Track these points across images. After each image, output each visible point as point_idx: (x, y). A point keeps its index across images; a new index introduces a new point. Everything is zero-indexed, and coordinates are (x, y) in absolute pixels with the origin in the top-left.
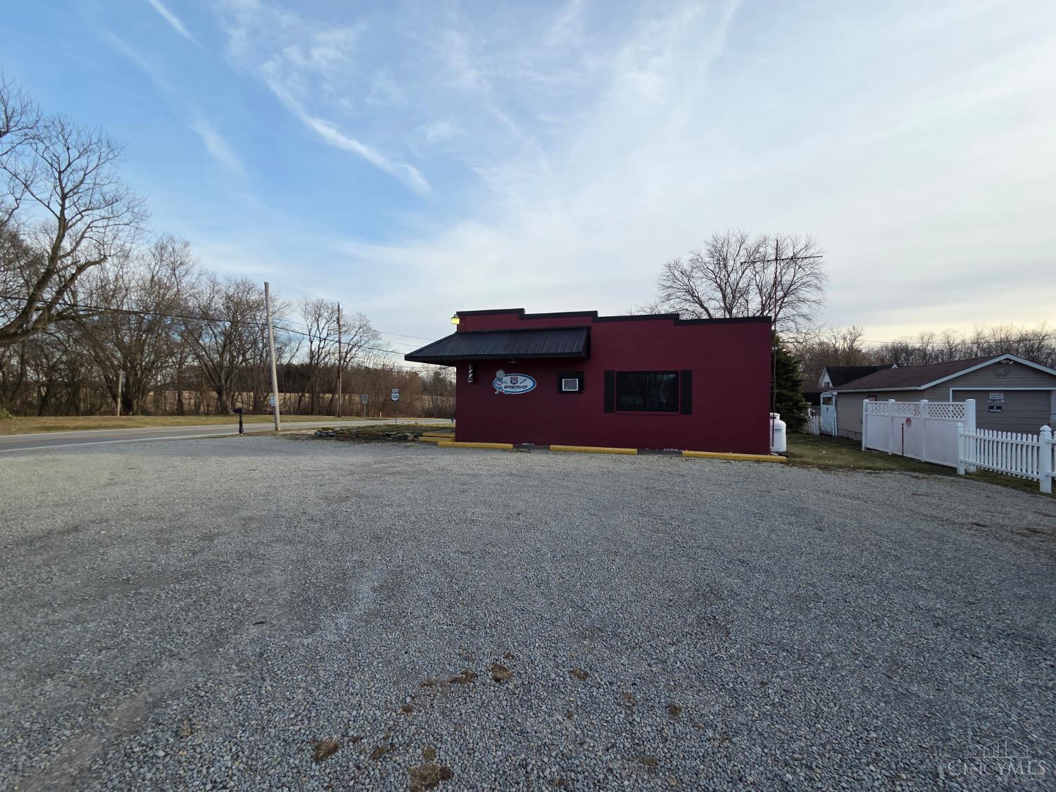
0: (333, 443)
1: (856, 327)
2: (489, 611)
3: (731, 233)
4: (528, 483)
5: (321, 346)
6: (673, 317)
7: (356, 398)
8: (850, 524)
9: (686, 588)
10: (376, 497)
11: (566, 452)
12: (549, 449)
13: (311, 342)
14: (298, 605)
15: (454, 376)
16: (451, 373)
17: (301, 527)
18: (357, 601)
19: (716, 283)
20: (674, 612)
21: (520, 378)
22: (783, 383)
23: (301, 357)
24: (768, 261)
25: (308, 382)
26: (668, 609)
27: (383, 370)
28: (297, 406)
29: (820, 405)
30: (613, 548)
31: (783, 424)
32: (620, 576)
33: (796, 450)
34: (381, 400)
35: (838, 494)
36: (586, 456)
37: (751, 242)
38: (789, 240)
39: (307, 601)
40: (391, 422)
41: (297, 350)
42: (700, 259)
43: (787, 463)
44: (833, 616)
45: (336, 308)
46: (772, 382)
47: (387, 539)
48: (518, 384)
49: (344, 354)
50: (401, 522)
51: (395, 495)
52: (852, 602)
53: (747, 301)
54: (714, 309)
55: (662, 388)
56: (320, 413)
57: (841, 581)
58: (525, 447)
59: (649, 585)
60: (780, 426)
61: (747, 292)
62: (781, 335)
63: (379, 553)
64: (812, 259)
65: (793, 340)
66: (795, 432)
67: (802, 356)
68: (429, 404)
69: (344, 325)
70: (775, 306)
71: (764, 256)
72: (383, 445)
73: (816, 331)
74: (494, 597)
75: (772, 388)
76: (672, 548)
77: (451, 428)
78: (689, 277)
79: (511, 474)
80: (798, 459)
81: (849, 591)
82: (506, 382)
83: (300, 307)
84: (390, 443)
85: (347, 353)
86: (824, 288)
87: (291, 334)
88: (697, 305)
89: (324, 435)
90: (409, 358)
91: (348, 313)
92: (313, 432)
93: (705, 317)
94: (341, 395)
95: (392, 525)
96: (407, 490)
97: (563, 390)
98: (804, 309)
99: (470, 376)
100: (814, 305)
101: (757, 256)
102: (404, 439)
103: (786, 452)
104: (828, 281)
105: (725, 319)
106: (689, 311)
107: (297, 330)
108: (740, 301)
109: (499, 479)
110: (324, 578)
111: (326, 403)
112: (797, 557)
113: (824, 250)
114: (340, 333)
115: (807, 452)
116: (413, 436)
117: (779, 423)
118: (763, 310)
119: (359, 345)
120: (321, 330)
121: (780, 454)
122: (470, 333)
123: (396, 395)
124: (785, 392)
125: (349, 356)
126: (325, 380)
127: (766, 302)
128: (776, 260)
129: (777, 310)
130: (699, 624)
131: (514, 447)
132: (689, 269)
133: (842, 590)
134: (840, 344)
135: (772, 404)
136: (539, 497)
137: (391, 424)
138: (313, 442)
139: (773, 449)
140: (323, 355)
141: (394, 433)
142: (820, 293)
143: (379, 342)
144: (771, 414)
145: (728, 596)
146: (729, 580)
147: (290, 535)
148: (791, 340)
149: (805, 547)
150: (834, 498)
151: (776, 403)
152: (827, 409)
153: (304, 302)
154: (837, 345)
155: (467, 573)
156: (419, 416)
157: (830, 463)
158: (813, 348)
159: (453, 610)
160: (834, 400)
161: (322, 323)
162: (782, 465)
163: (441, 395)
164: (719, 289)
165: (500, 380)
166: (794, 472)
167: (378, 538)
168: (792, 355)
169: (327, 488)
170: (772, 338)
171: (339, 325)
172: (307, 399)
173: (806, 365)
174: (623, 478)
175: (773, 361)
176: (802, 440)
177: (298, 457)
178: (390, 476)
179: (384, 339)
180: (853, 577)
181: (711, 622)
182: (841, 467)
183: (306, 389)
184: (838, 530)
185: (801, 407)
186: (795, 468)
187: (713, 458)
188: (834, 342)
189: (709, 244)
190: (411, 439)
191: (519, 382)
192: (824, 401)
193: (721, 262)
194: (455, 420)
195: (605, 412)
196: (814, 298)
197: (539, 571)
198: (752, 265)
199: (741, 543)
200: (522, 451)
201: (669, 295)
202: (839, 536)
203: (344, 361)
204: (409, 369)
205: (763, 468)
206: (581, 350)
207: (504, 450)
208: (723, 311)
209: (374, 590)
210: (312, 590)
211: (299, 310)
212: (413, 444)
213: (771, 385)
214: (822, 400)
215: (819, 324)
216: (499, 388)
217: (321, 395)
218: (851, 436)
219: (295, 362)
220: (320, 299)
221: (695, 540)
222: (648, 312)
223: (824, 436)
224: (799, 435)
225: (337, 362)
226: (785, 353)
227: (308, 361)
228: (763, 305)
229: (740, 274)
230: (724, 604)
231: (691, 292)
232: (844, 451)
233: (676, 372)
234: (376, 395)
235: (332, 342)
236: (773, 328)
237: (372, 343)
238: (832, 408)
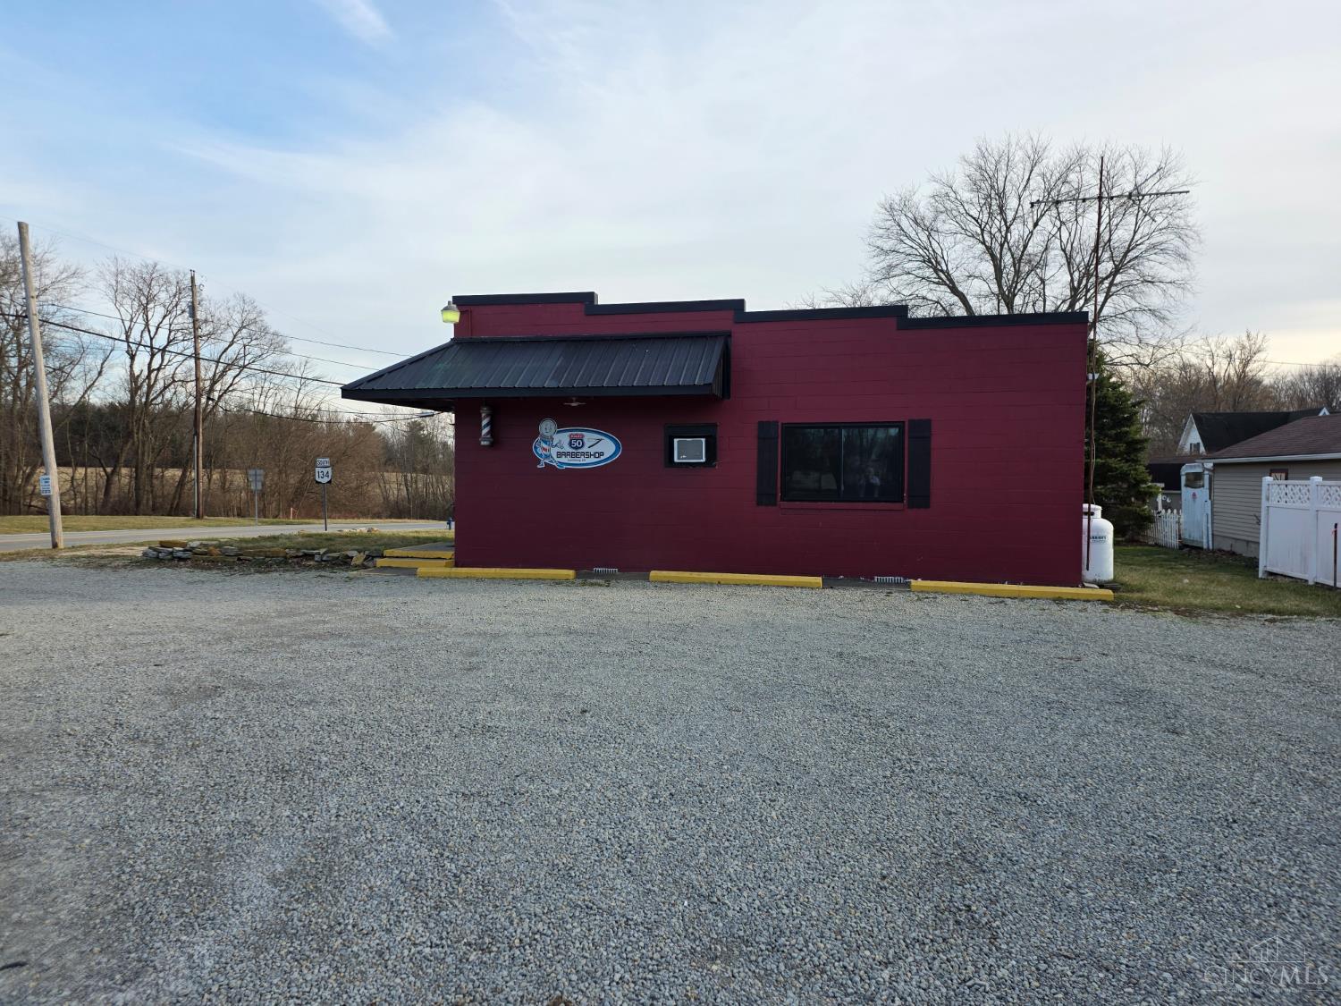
0: (184, 573)
1: (1253, 334)
2: (519, 914)
3: (1014, 141)
4: (604, 649)
5: (155, 365)
6: (897, 312)
7: (237, 478)
8: (1232, 719)
9: (915, 851)
10: (282, 686)
11: (679, 584)
12: (647, 579)
13: (132, 357)
14: (103, 921)
15: (451, 432)
16: (443, 426)
17: (111, 755)
18: (237, 907)
19: (983, 243)
20: (889, 901)
21: (590, 437)
22: (1109, 445)
23: (108, 389)
24: (1084, 200)
25: (126, 442)
26: (878, 895)
27: (295, 418)
28: (101, 496)
29: (1180, 489)
30: (771, 776)
31: (1107, 527)
32: (785, 831)
33: (1132, 577)
34: (292, 481)
35: (1210, 663)
36: (720, 592)
37: (1053, 160)
38: (1127, 159)
39: (126, 910)
40: (316, 527)
41: (100, 373)
42: (952, 194)
43: (1114, 604)
44: (1195, 898)
45: (187, 282)
46: (1088, 444)
47: (304, 772)
48: (585, 449)
49: (208, 383)
50: (334, 737)
51: (321, 681)
52: (1231, 871)
53: (1043, 281)
54: (979, 297)
55: (873, 457)
56: (155, 510)
57: (1211, 830)
58: (598, 575)
59: (842, 847)
60: (1102, 530)
61: (1042, 263)
62: (1107, 349)
63: (287, 803)
64: (1170, 198)
65: (1131, 360)
66: (1132, 541)
67: (1147, 391)
68: (399, 490)
69: (206, 321)
70: (1096, 292)
71: (1078, 190)
72: (297, 577)
73: (1175, 341)
74: (531, 883)
75: (1088, 455)
76: (888, 773)
77: (444, 540)
78: (930, 231)
79: (569, 632)
80: (1136, 595)
81: (1226, 849)
82: (559, 445)
83: (105, 279)
84: (313, 573)
85: (214, 382)
86: (1193, 256)
87: (86, 338)
88: (943, 288)
89: (164, 557)
90: (350, 392)
91: (213, 296)
92: (138, 552)
93: (960, 311)
94: (201, 469)
95: (316, 743)
96: (350, 668)
97: (676, 460)
98: (1154, 297)
99: (485, 431)
100: (1171, 289)
101: (1063, 190)
102: (345, 562)
103: (1114, 581)
104: (1201, 242)
105: (999, 317)
106: (928, 300)
107: (98, 329)
108: (1029, 281)
109: (544, 642)
110: (164, 860)
111: (169, 490)
112: (1129, 786)
113: (1195, 180)
114: (196, 337)
115: (1154, 581)
116: (363, 556)
117: (1101, 525)
118: (1074, 299)
119: (241, 363)
120: (153, 330)
121: (1102, 585)
122: (484, 342)
123: (325, 470)
124: (1113, 462)
125: (218, 387)
126: (164, 439)
127: (1080, 283)
128: (1100, 198)
129: (1101, 298)
130: (939, 922)
131: (577, 576)
132: (929, 215)
133: (1213, 847)
134: (1222, 369)
135: (1086, 486)
136: (627, 675)
137: (314, 532)
138: (140, 573)
139: (1088, 575)
140: (160, 385)
141: (322, 551)
142: (1183, 265)
143: (287, 358)
144: (1085, 506)
145: (995, 865)
146: (999, 832)
147: (86, 773)
148: (1125, 360)
149: (1144, 766)
150: (1203, 670)
151: (1095, 484)
152: (1194, 495)
153: (113, 269)
154: (1216, 370)
155: (474, 838)
156: (378, 516)
157: (1197, 602)
158: (1170, 376)
159: (443, 913)
160: (1206, 477)
161: (156, 314)
162: (1106, 607)
163: (425, 471)
164: (988, 257)
165: (548, 440)
166: (1126, 620)
167: (285, 772)
168: (1130, 391)
169: (170, 670)
170: (1089, 355)
171: (194, 322)
172: (125, 481)
173: (1155, 410)
174: (792, 636)
175: (1089, 400)
176: (1144, 558)
177: (106, 605)
178: (313, 642)
179: (296, 354)
180: (1235, 822)
181: (963, 917)
182: (1217, 609)
183: (122, 459)
184: (1208, 733)
185: (1146, 493)
186: (1131, 612)
187: (972, 593)
188: (1210, 363)
189: (971, 164)
190: (358, 562)
191: (587, 444)
192: (1187, 480)
193: (994, 202)
194: (453, 524)
195: (759, 504)
196: (1172, 276)
197: (624, 827)
198: (1053, 208)
199: (1022, 762)
200: (592, 585)
201: (891, 267)
202: (1209, 743)
203: (209, 399)
204: (352, 417)
205: (1069, 613)
206: (710, 380)
207: (557, 582)
208: (996, 302)
209: (274, 880)
210: (137, 888)
211: (102, 285)
212: (363, 572)
213: (1086, 448)
214: (1183, 479)
215: (1181, 328)
216: (547, 457)
217: (158, 471)
218: (1239, 549)
219: (96, 399)
220: (150, 262)
221: (933, 755)
222: (847, 302)
223: (1186, 550)
224: (1139, 548)
225: (192, 400)
226: (1115, 386)
227: (124, 397)
228: (1074, 290)
229: (1031, 226)
230: (988, 881)
231: (933, 262)
232: (1224, 577)
233: (900, 425)
234: (280, 472)
235: (180, 358)
236: (1091, 336)
237: (269, 360)
238: (1203, 493)
